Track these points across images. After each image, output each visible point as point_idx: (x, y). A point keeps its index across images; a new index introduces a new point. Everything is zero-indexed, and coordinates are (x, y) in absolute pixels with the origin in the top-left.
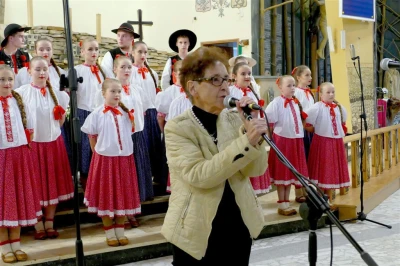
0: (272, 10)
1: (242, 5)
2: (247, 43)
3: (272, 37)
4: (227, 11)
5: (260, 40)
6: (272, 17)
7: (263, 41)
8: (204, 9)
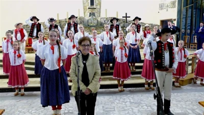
0: (187, 8)
1: (174, 7)
2: (175, 20)
3: (186, 17)
4: (169, 9)
5: (180, 18)
6: (187, 10)
7: (182, 19)
8: (162, 9)
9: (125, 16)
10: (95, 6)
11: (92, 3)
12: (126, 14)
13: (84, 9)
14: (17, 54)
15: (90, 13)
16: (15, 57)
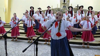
9: (77, 6)
10: (66, 3)
11: (64, 1)
12: (78, 5)
13: (61, 4)
14: (14, 22)
15: (63, 6)
16: (13, 24)
